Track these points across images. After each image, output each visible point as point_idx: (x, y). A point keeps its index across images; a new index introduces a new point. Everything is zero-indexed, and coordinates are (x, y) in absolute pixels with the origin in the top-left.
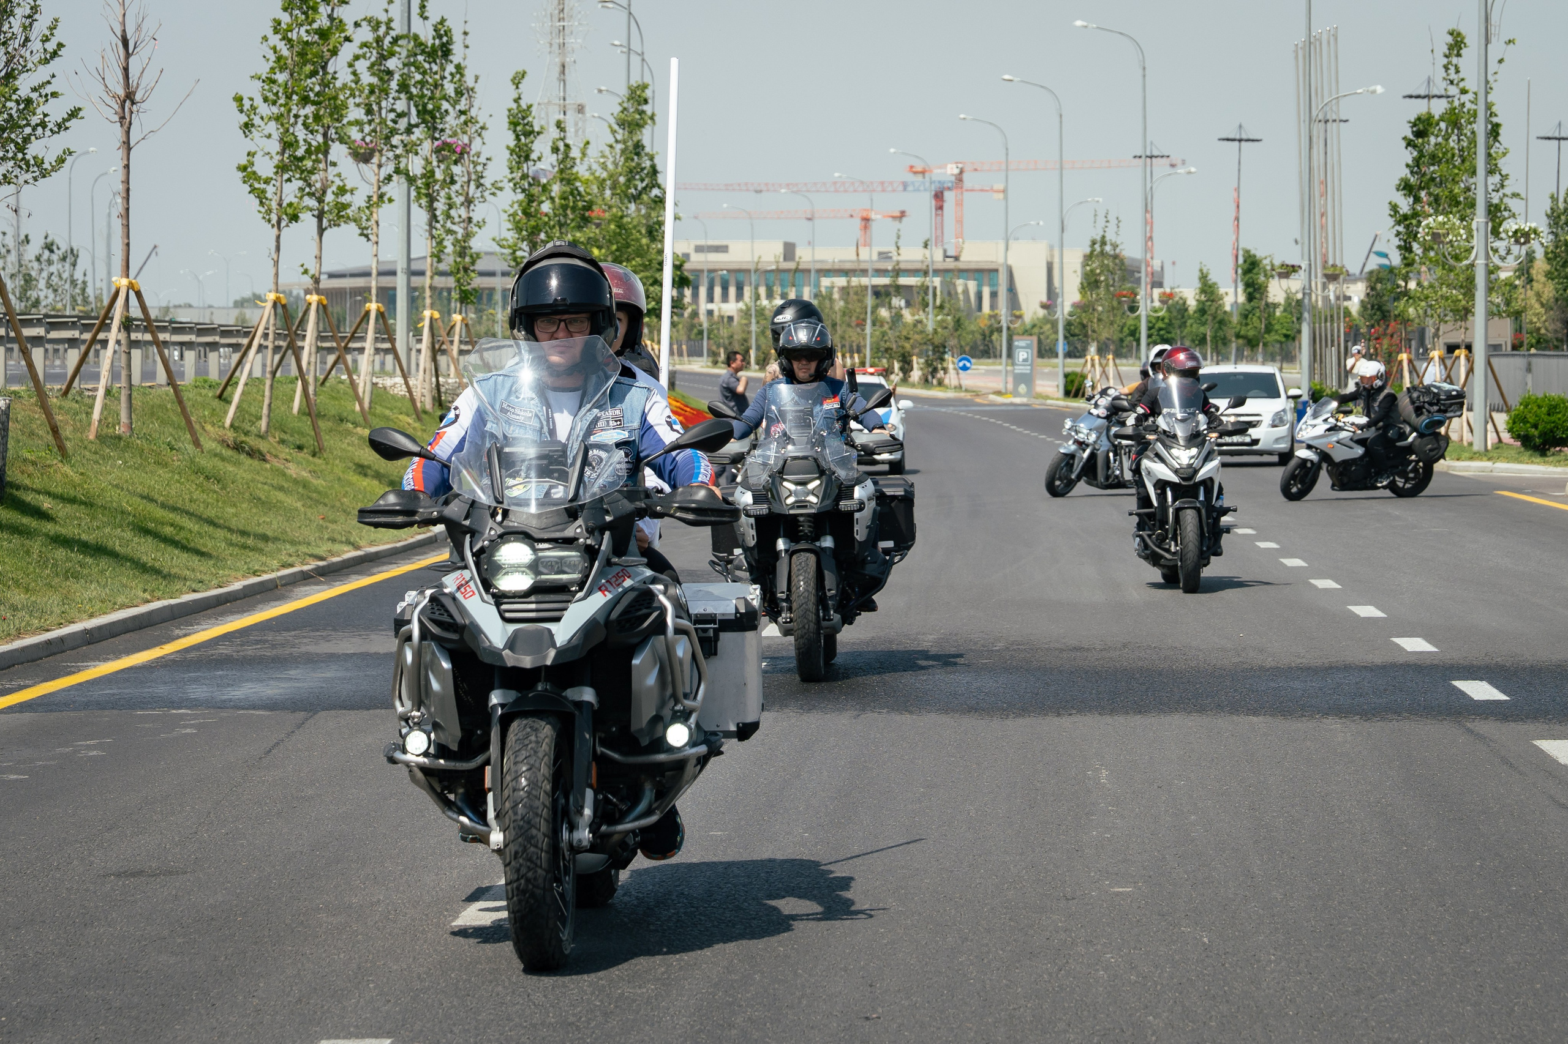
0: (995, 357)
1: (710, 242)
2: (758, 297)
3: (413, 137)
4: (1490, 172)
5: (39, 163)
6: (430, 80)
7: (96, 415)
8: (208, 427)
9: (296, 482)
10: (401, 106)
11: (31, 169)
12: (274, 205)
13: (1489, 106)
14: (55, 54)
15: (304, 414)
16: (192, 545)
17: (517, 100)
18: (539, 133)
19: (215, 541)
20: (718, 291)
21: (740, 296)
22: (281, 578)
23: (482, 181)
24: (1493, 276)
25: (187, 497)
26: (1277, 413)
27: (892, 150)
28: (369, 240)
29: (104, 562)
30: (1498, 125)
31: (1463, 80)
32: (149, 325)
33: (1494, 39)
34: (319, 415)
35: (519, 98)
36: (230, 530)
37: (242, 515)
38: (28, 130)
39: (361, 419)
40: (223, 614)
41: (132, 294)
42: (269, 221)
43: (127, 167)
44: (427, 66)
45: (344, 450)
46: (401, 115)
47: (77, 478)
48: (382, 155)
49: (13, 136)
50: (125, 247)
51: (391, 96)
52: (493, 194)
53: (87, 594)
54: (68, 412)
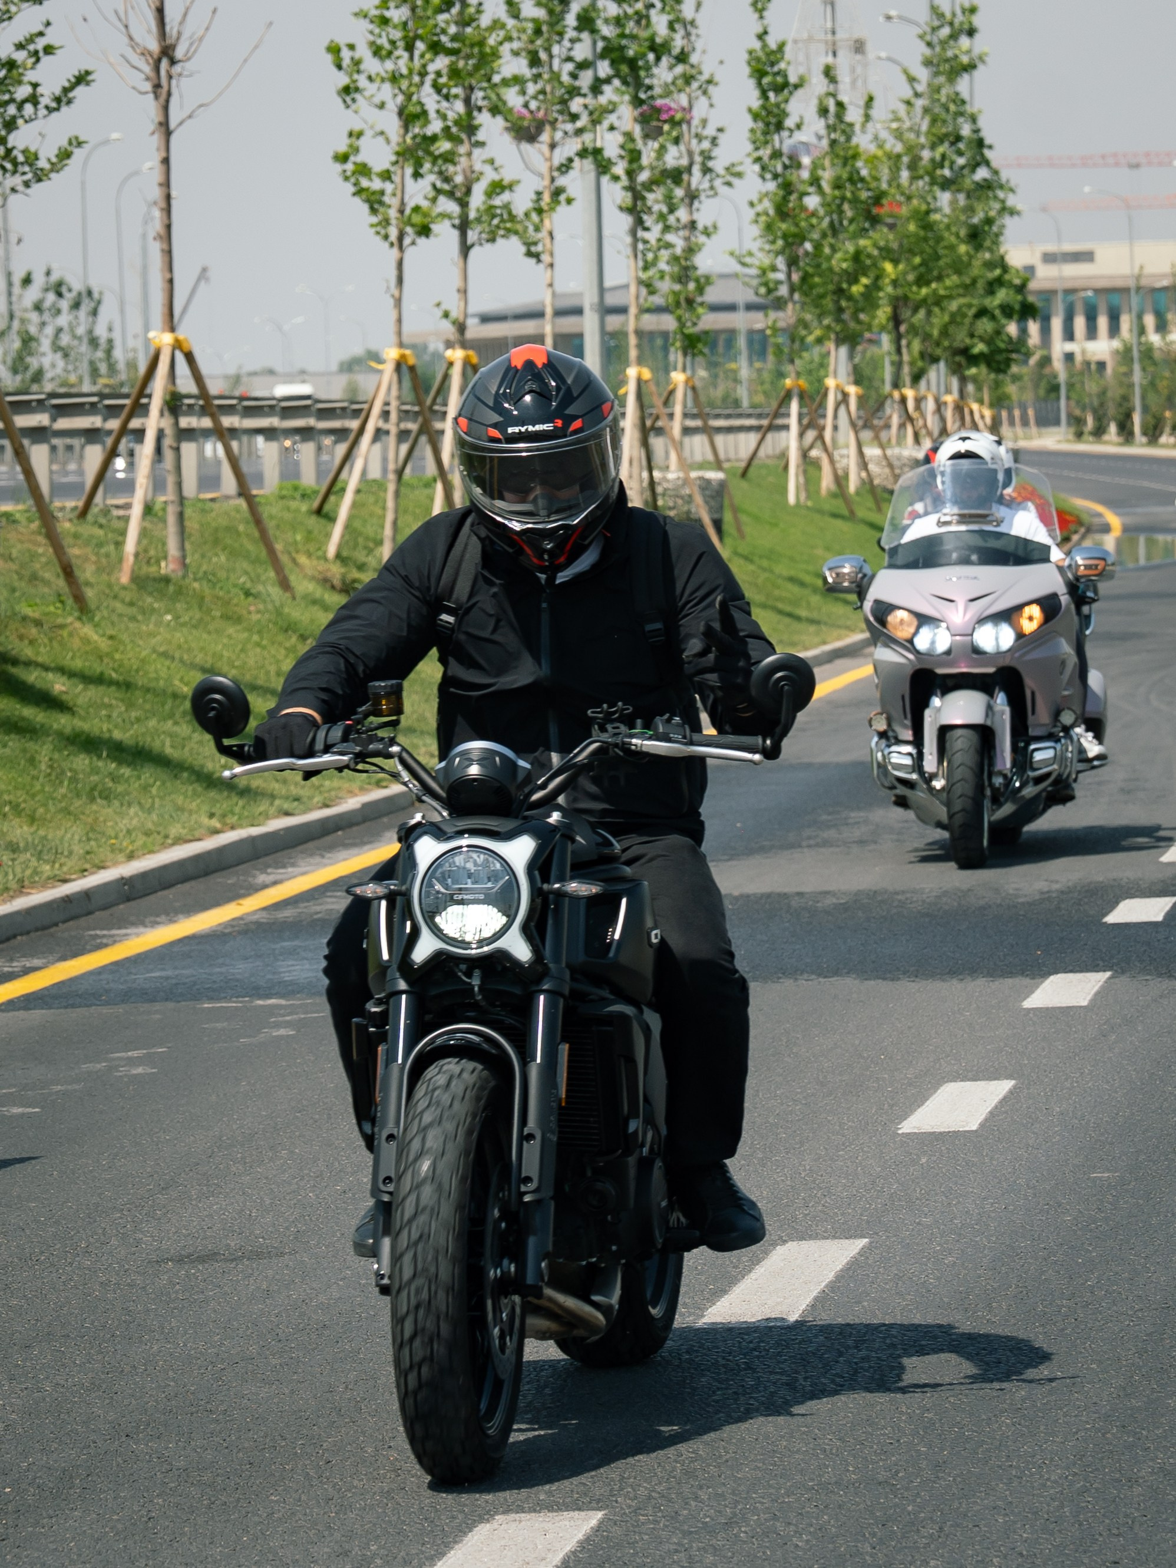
1: (1068, 247)
2: (1142, 331)
3: (603, 100)
5: (31, 158)
7: (130, 546)
8: (303, 559)
10: (582, 51)
11: (21, 169)
12: (393, 213)
17: (762, 36)
18: (796, 87)
20: (1080, 323)
21: (1114, 330)
23: (710, 164)
25: (273, 669)
28: (539, 261)
29: (148, 774)
32: (207, 405)
35: (766, 33)
38: (12, 110)
40: (332, 848)
41: (180, 358)
42: (386, 237)
43: (166, 161)
46: (583, 65)
47: (104, 644)
48: (554, 129)
50: (167, 285)
51: (567, 36)
52: (729, 184)
53: (124, 824)
54: (87, 543)
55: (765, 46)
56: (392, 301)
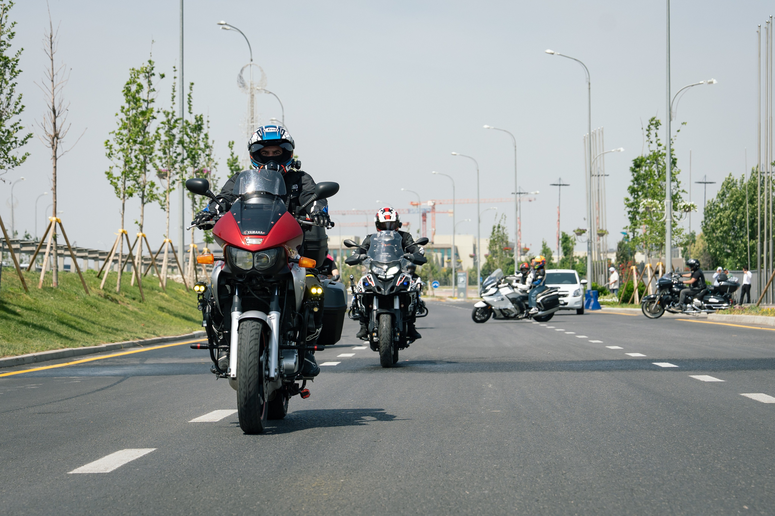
0: (449, 285)
3: (185, 164)
4: (673, 180)
5: (15, 159)
6: (193, 141)
7: (42, 278)
8: (93, 289)
9: (132, 312)
10: (179, 150)
11: (11, 162)
12: (122, 190)
13: (672, 150)
14: (21, 110)
15: (136, 286)
16: (84, 329)
17: (232, 154)
19: (95, 329)
22: (123, 344)
23: (216, 188)
24: (674, 229)
25: (82, 313)
26: (576, 291)
27: (402, 189)
28: (165, 210)
29: (43, 333)
30: (676, 159)
31: (659, 140)
33: (673, 119)
34: (143, 287)
35: (233, 154)
36: (102, 326)
37: (107, 321)
38: (9, 145)
39: (162, 290)
40: (96, 355)
41: (58, 225)
42: (119, 197)
43: (55, 167)
44: (191, 134)
45: (154, 301)
46: (179, 154)
47: (32, 301)
48: (170, 172)
49: (3, 147)
50: (54, 203)
51: (175, 146)
53: (35, 344)
54: (29, 278)
55: (233, 158)
56: (121, 216)
